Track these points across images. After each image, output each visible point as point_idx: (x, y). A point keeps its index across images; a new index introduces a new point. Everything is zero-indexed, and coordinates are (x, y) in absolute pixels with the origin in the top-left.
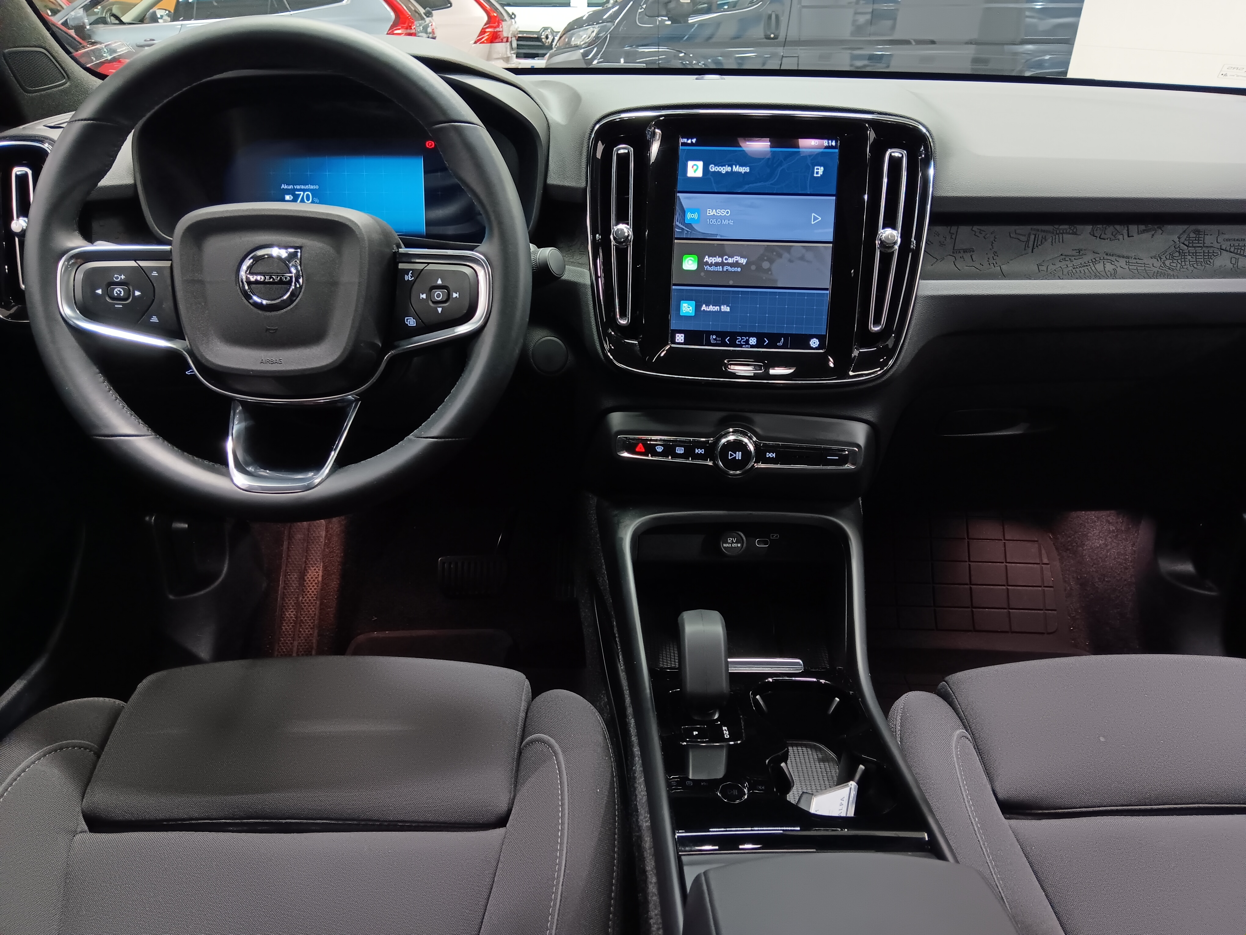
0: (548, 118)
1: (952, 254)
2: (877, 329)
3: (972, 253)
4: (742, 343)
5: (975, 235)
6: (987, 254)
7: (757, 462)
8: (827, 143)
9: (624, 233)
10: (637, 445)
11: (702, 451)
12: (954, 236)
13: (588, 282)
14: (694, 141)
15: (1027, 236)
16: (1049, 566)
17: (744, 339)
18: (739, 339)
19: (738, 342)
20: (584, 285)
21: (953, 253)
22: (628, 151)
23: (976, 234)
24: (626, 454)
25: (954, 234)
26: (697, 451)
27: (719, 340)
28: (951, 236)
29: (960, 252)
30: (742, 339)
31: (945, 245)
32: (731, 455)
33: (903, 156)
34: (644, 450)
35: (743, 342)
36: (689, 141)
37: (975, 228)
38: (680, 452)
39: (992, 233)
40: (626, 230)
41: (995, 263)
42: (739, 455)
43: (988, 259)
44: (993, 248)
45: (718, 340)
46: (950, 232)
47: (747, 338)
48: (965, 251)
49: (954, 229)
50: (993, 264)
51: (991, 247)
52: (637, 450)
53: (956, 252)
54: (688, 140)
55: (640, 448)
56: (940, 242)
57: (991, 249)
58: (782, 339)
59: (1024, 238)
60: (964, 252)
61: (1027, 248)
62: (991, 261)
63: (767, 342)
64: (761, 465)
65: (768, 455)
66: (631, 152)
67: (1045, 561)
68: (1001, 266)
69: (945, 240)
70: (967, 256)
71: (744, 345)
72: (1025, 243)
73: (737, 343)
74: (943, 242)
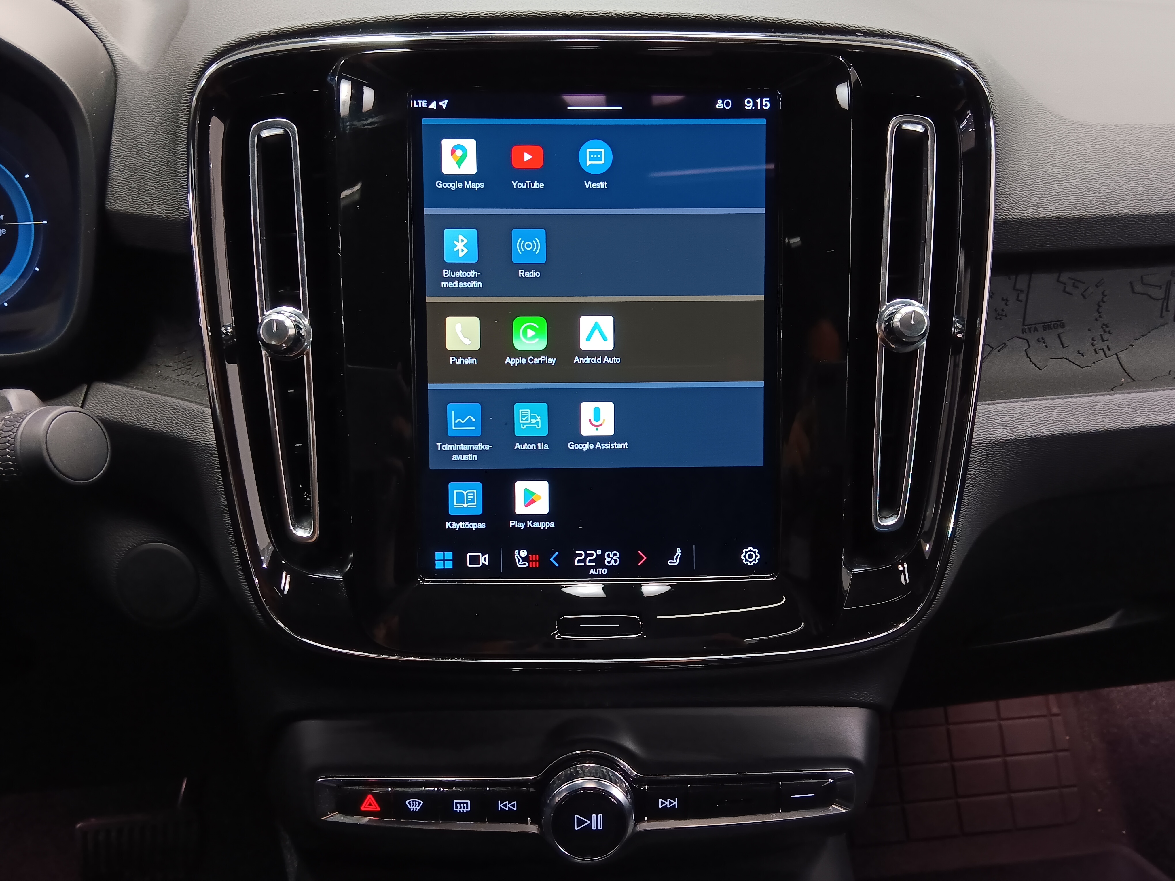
0: (114, 53)
1: (1021, 335)
2: (891, 521)
3: (1060, 330)
4: (588, 564)
5: (1064, 291)
6: (1089, 330)
7: (639, 820)
8: (751, 104)
9: (286, 329)
10: (362, 796)
11: (513, 806)
12: (1022, 297)
13: (211, 439)
14: (444, 104)
15: (1164, 287)
16: (1060, 718)
17: (592, 555)
18: (581, 555)
19: (579, 561)
20: (204, 448)
21: (1024, 331)
22: (285, 131)
23: (1067, 289)
24: (337, 817)
25: (1022, 291)
26: (500, 806)
27: (536, 561)
28: (1018, 295)
29: (1036, 330)
30: (587, 555)
31: (1006, 316)
32: (580, 822)
33: (926, 131)
34: (379, 809)
35: (590, 561)
36: (433, 106)
37: (1065, 277)
38: (462, 810)
39: (1097, 286)
40: (289, 323)
41: (1106, 349)
42: (597, 822)
43: (1093, 340)
44: (1100, 317)
45: (532, 561)
46: (1014, 288)
47: (599, 552)
48: (1047, 327)
49: (1022, 281)
50: (1103, 349)
51: (1096, 315)
52: (362, 808)
53: (1030, 329)
54: (428, 104)
55: (370, 805)
56: (996, 310)
57: (1096, 320)
58: (679, 550)
59: (1159, 293)
60: (1045, 329)
61: (1164, 313)
62: (1099, 345)
63: (645, 558)
64: (646, 826)
65: (662, 803)
66: (293, 132)
67: (1055, 710)
68: (1119, 355)
69: (1007, 305)
70: (1051, 337)
71: (592, 567)
72: (1162, 301)
73: (577, 564)
74: (1003, 310)
